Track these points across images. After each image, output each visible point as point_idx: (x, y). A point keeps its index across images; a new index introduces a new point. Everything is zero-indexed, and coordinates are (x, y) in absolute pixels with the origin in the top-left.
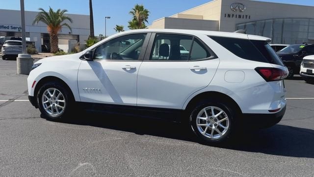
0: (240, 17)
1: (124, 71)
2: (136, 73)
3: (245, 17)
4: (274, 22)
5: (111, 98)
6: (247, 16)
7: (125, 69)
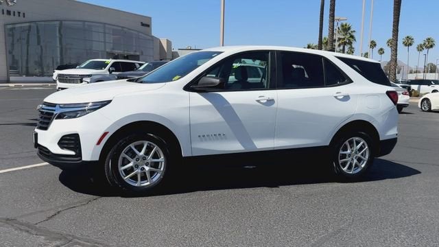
0: (10, 14)
1: (258, 104)
2: (275, 105)
3: (16, 14)
4: (61, 24)
5: (240, 144)
6: (19, 13)
7: (258, 101)
